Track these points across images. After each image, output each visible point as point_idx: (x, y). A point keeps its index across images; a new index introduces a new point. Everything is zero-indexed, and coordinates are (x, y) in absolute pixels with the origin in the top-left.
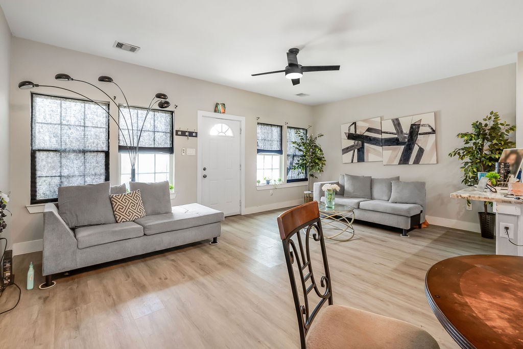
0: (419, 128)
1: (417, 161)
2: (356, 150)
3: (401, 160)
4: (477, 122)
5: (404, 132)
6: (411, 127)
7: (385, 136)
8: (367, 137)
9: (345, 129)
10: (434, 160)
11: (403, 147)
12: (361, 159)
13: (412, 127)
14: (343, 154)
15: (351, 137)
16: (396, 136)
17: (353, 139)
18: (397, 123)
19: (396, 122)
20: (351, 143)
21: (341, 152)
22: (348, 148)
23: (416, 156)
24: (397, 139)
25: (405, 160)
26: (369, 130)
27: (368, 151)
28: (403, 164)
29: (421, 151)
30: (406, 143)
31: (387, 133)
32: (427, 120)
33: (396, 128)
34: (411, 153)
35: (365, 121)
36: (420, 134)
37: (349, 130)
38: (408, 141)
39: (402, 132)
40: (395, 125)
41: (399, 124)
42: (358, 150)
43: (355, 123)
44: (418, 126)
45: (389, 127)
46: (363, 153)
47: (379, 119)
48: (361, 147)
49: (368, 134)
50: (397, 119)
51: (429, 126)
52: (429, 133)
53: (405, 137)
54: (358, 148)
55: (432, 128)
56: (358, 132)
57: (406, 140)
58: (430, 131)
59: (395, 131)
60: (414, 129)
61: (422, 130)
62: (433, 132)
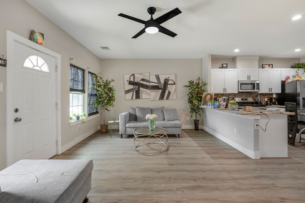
0: (168, 81)
1: (167, 98)
2: (135, 92)
3: (160, 98)
4: (192, 81)
5: (162, 82)
6: (165, 80)
7: (151, 84)
8: (141, 84)
9: (127, 78)
10: (175, 98)
11: (161, 91)
12: (138, 97)
13: (165, 81)
14: (125, 94)
15: (131, 83)
16: (157, 85)
17: (132, 85)
18: (158, 77)
19: (157, 77)
20: (131, 87)
21: (124, 93)
22: (129, 90)
23: (167, 96)
24: (158, 86)
25: (162, 97)
26: (143, 80)
27: (142, 92)
28: (161, 99)
29: (169, 93)
30: (162, 88)
31: (153, 82)
32: (172, 77)
33: (157, 80)
34: (165, 94)
35: (140, 74)
36: (169, 84)
37: (130, 79)
38: (164, 87)
39: (160, 82)
40: (157, 79)
41: (159, 78)
42: (136, 91)
43: (133, 75)
44: (168, 80)
45: (153, 79)
46: (139, 93)
47: (148, 74)
48: (138, 89)
49: (141, 82)
50: (158, 75)
51: (173, 81)
52: (173, 84)
53: (162, 85)
54: (136, 90)
55: (174, 82)
56: (136, 81)
57: (163, 87)
58: (173, 83)
59: (157, 82)
60: (166, 82)
61: (170, 82)
62: (174, 84)
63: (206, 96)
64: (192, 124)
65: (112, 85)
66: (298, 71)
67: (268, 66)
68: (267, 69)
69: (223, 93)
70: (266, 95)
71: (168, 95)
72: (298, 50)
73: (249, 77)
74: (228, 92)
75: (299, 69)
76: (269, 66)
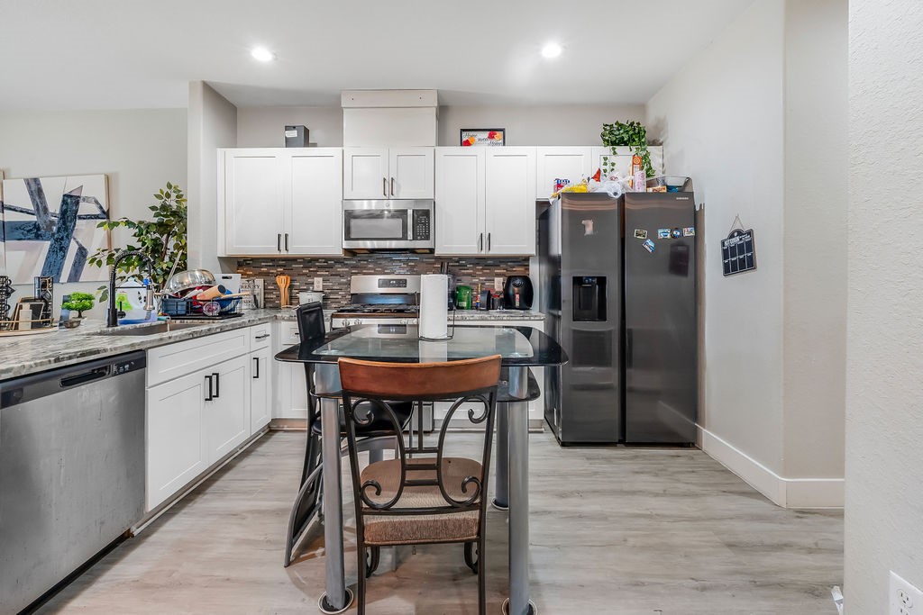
0: (77, 203)
1: (75, 277)
3: (44, 273)
5: (51, 210)
7: (11, 217)
10: (105, 273)
11: (47, 244)
13: (64, 202)
16: (34, 218)
18: (36, 190)
19: (34, 187)
23: (74, 265)
24: (36, 227)
25: (51, 272)
29: (82, 253)
30: (53, 234)
31: (14, 210)
32: (93, 190)
33: (33, 200)
34: (64, 257)
36: (80, 218)
38: (59, 229)
39: (45, 209)
40: (31, 193)
41: (40, 191)
44: (77, 200)
50: (36, 180)
51: (97, 202)
52: (97, 217)
53: (52, 223)
55: (101, 208)
57: (55, 228)
58: (98, 212)
59: (31, 207)
60: (71, 203)
61: (84, 208)
62: (104, 215)
66: (613, 159)
67: (486, 135)
71: (75, 262)
73: (389, 185)
75: (618, 149)
76: (489, 138)
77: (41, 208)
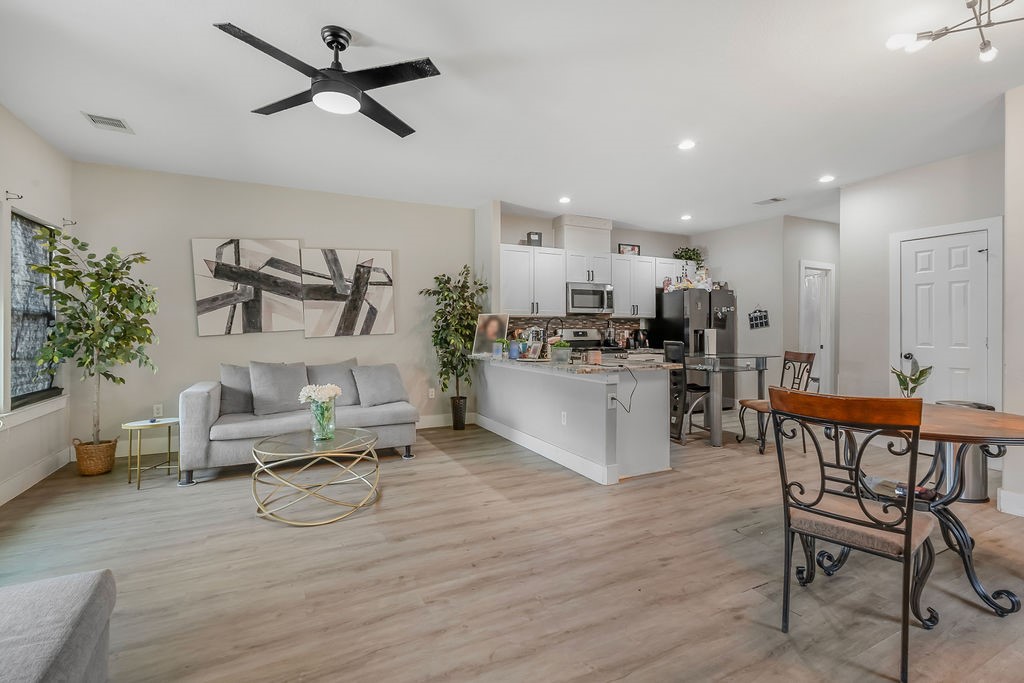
0: (369, 272)
1: (366, 331)
2: (239, 306)
3: (339, 328)
4: (444, 275)
6: (357, 269)
7: (309, 280)
8: (268, 277)
9: (206, 250)
10: (390, 329)
11: (342, 304)
12: (253, 323)
13: (358, 271)
14: (199, 313)
15: (221, 272)
16: (331, 283)
17: (230, 278)
18: (332, 259)
19: (330, 256)
20: (226, 286)
21: (192, 309)
22: (215, 299)
23: (366, 321)
24: (332, 290)
25: (346, 327)
26: (272, 262)
27: (270, 307)
28: (343, 334)
29: (373, 312)
30: (347, 296)
31: (312, 275)
32: (382, 261)
33: (330, 268)
34: (356, 316)
35: (262, 241)
37: (219, 255)
38: (353, 293)
39: (341, 276)
40: (328, 262)
41: (336, 261)
42: (245, 304)
43: (235, 242)
44: (369, 270)
45: (316, 263)
46: (259, 311)
47: (295, 245)
48: (252, 298)
49: (269, 271)
50: (332, 251)
51: (385, 273)
52: (384, 284)
53: (347, 286)
54: (246, 300)
55: (388, 276)
56: (245, 264)
57: (349, 292)
58: (386, 280)
59: (329, 274)
60: (362, 275)
61: (374, 277)
62: (390, 282)
63: (486, 325)
64: (445, 412)
65: (134, 276)
66: (687, 267)
67: (630, 248)
68: (629, 256)
69: (529, 314)
70: (625, 323)
71: (367, 319)
72: (686, 218)
73: (591, 275)
74: (544, 312)
75: (689, 262)
76: (632, 250)
77: (337, 274)
